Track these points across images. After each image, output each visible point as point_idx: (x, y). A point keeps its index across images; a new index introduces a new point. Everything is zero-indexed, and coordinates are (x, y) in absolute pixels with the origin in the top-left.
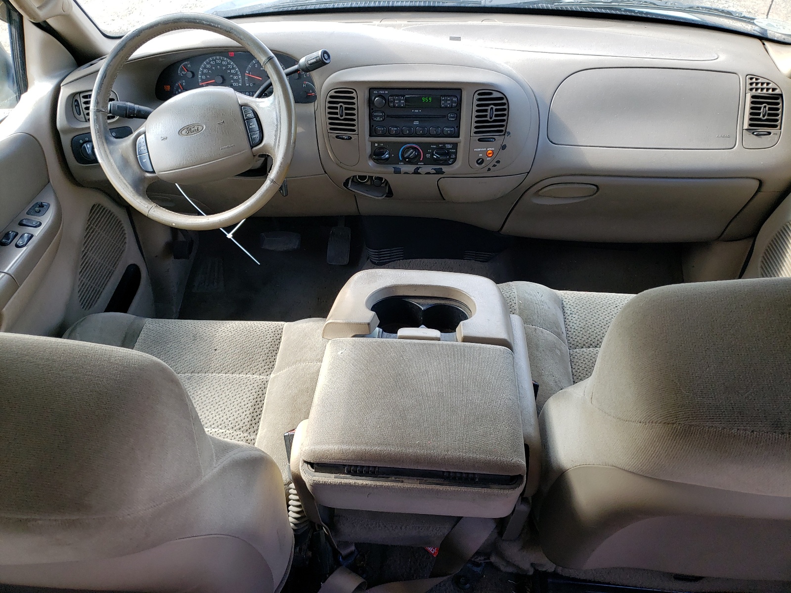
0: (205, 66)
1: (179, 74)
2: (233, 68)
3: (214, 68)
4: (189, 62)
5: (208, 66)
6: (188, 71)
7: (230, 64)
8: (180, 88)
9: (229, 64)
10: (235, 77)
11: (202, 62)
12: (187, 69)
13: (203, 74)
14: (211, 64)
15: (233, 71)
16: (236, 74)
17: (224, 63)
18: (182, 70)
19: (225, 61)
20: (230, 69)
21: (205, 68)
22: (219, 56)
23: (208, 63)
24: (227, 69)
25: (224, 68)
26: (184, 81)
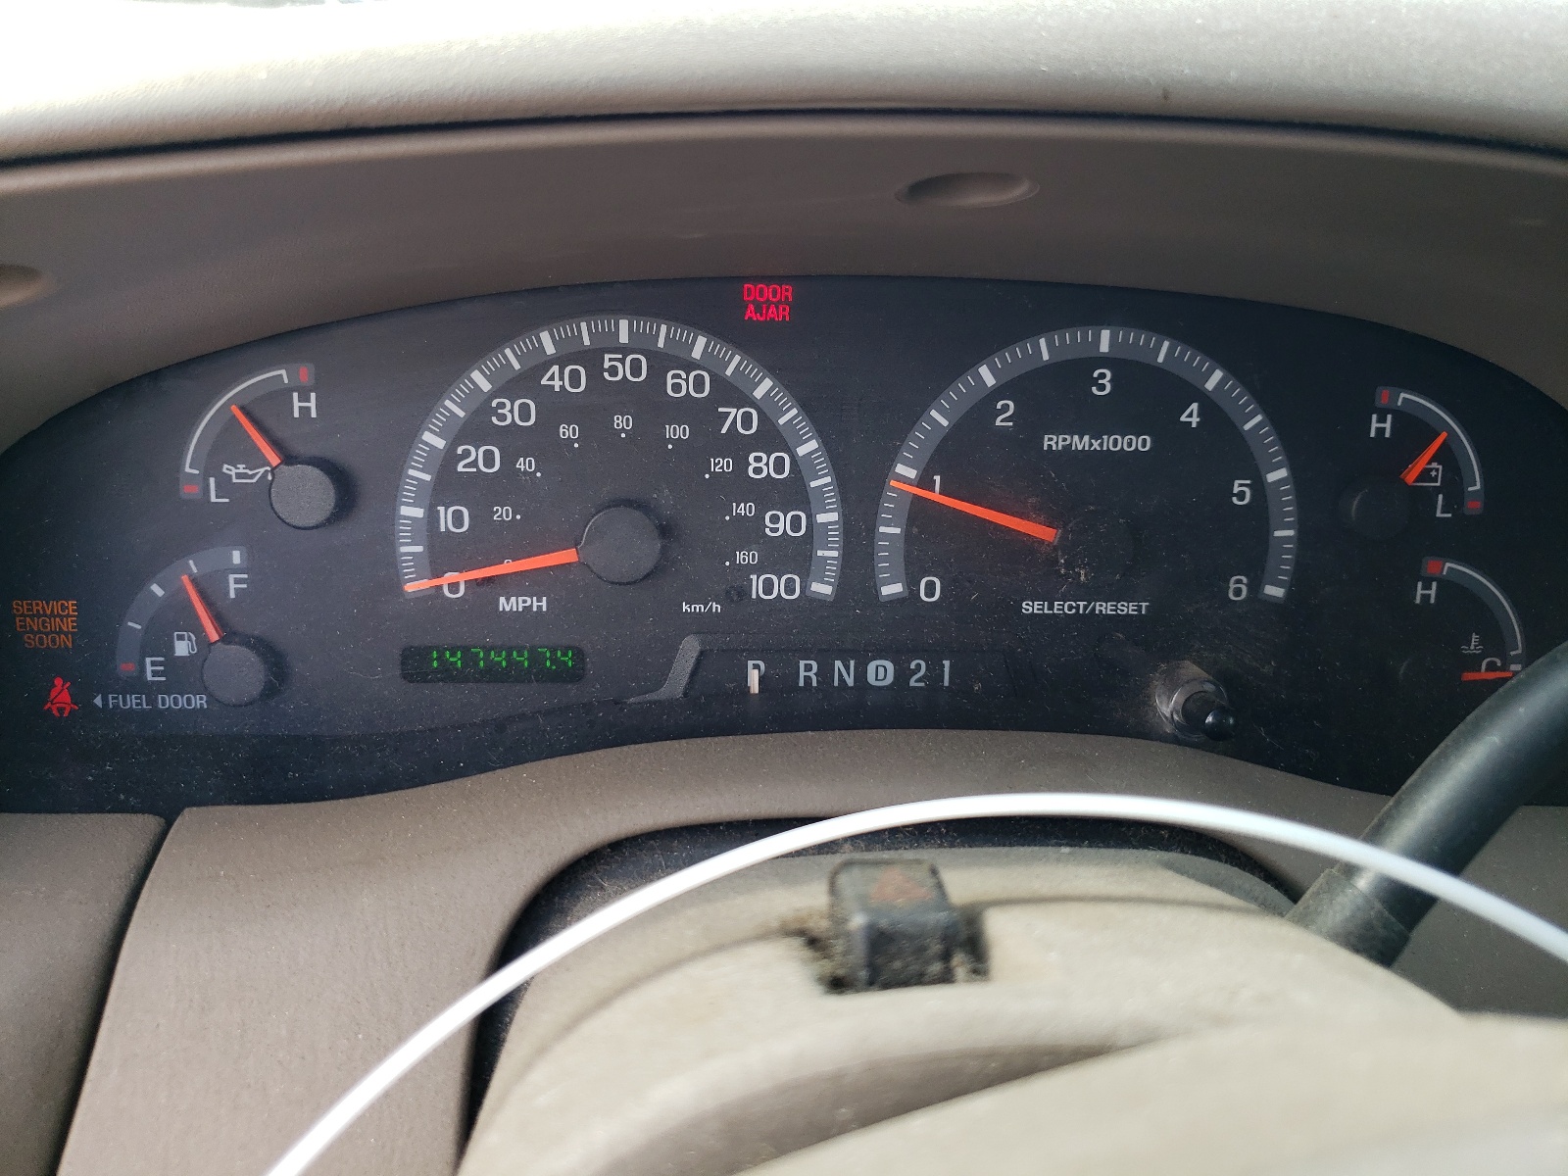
0: (482, 410)
1: (190, 491)
2: (771, 438)
3: (567, 431)
4: (306, 373)
5: (510, 412)
6: (289, 459)
7: (742, 399)
8: (198, 630)
9: (730, 392)
10: (780, 524)
11: (462, 370)
12: (276, 444)
13: (447, 485)
14: (543, 395)
15: (762, 465)
16: (793, 493)
17: (680, 384)
18: (226, 445)
19: (689, 366)
20: (738, 447)
21: (477, 428)
22: (633, 311)
23: (512, 386)
24: (710, 439)
25: (677, 432)
26: (236, 557)
